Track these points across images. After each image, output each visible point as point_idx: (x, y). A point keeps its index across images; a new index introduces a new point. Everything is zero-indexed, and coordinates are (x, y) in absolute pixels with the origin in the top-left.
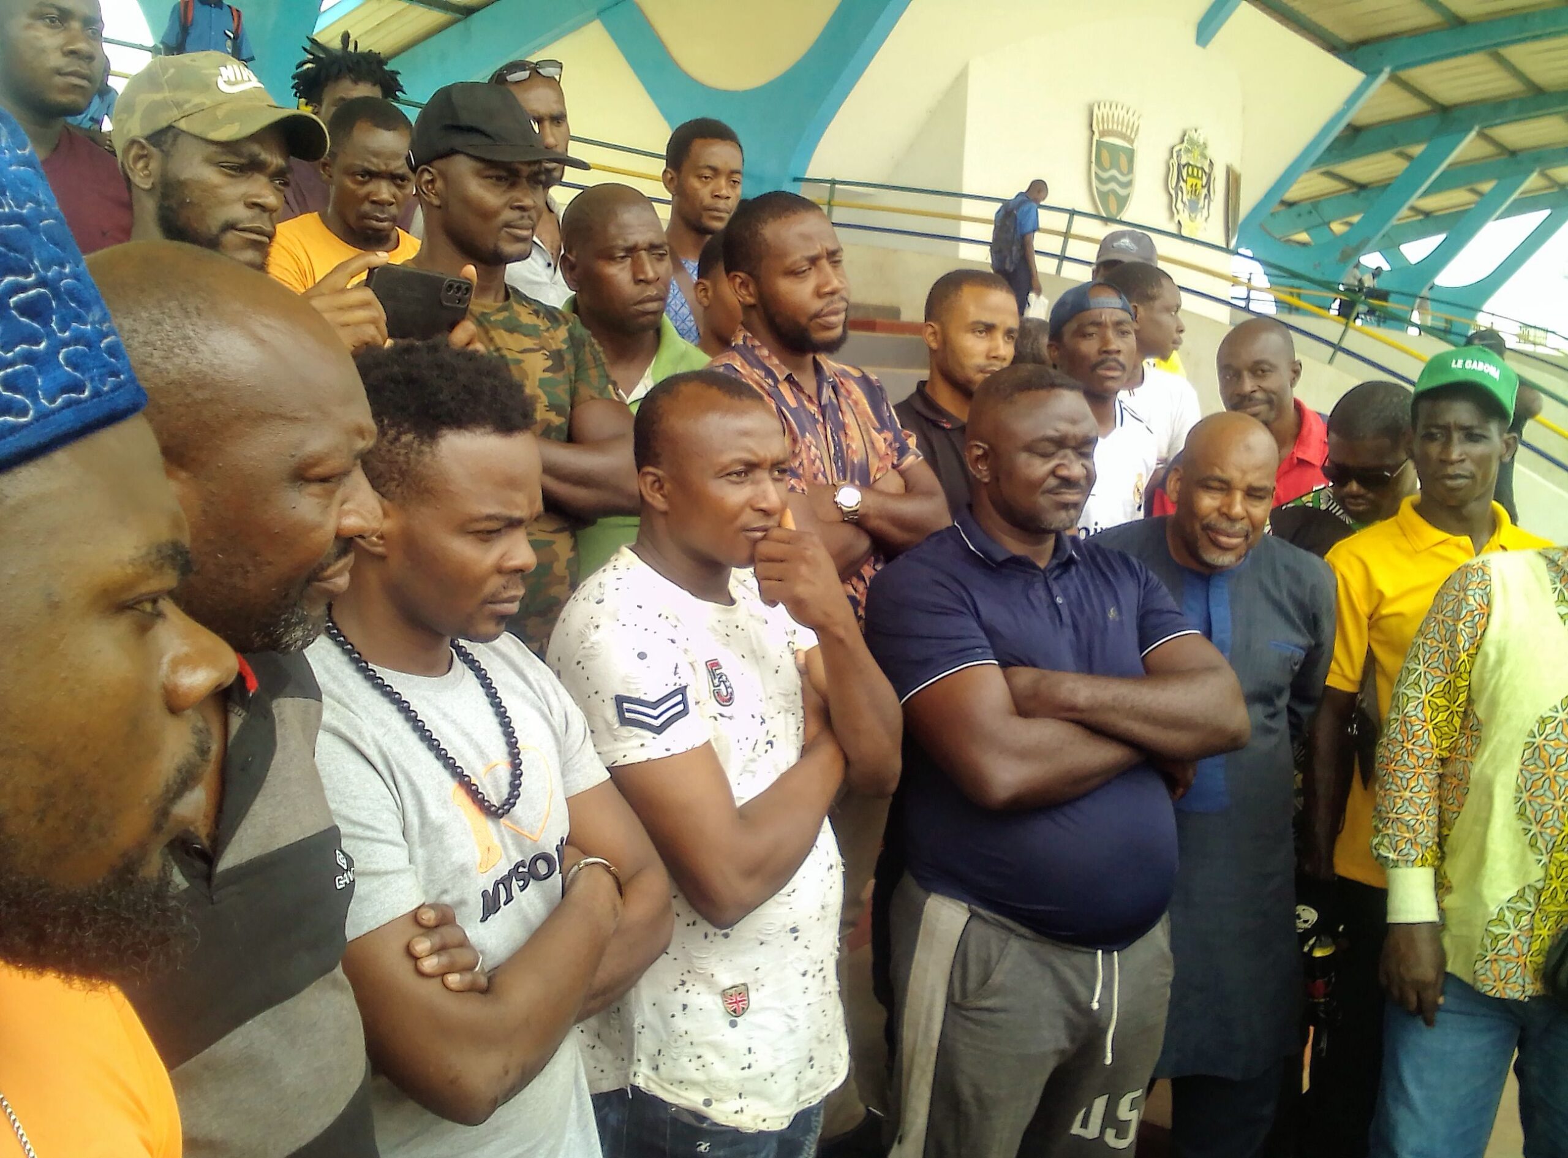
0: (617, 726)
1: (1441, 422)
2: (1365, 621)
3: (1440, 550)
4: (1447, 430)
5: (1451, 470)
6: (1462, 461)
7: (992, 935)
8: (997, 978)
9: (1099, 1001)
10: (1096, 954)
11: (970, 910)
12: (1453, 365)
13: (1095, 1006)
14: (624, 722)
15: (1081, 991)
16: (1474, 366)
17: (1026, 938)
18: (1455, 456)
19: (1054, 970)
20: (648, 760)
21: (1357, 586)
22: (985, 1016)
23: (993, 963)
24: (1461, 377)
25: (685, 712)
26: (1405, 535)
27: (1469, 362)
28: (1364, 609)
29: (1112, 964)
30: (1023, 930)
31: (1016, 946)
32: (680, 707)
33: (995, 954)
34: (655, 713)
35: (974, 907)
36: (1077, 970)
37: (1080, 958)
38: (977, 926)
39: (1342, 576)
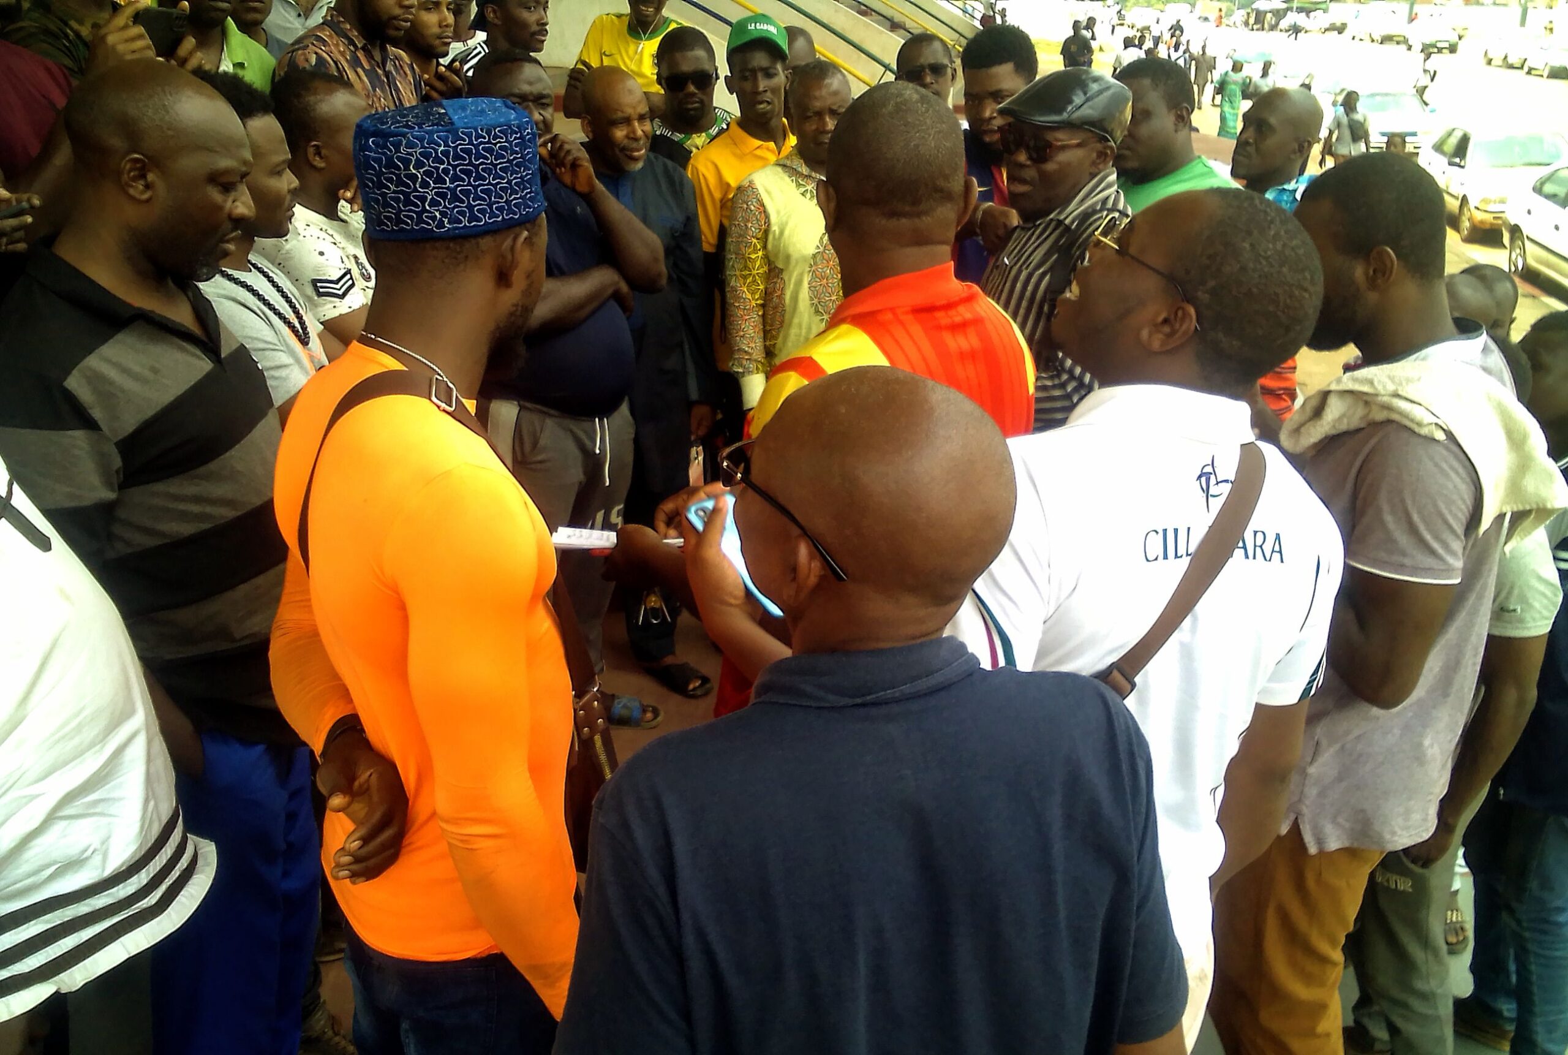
0: (316, 298)
1: (750, 66)
2: (718, 205)
3: (758, 152)
4: (754, 72)
5: (759, 98)
6: (766, 91)
7: (535, 418)
8: (543, 442)
9: (600, 449)
10: (595, 421)
11: (519, 405)
12: (749, 28)
13: (598, 451)
14: (320, 295)
15: (588, 443)
16: (762, 27)
17: (556, 416)
18: (761, 89)
19: (571, 431)
20: (340, 315)
21: (712, 180)
22: (539, 466)
23: (538, 434)
24: (756, 35)
25: (353, 285)
26: (735, 144)
27: (758, 24)
28: (718, 195)
29: (604, 426)
30: (552, 412)
31: (549, 422)
32: (350, 282)
33: (538, 429)
34: (338, 286)
35: (522, 403)
36: (585, 432)
37: (587, 425)
38: (526, 415)
39: (703, 175)
